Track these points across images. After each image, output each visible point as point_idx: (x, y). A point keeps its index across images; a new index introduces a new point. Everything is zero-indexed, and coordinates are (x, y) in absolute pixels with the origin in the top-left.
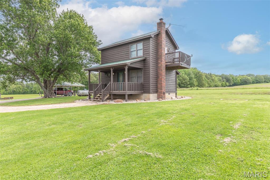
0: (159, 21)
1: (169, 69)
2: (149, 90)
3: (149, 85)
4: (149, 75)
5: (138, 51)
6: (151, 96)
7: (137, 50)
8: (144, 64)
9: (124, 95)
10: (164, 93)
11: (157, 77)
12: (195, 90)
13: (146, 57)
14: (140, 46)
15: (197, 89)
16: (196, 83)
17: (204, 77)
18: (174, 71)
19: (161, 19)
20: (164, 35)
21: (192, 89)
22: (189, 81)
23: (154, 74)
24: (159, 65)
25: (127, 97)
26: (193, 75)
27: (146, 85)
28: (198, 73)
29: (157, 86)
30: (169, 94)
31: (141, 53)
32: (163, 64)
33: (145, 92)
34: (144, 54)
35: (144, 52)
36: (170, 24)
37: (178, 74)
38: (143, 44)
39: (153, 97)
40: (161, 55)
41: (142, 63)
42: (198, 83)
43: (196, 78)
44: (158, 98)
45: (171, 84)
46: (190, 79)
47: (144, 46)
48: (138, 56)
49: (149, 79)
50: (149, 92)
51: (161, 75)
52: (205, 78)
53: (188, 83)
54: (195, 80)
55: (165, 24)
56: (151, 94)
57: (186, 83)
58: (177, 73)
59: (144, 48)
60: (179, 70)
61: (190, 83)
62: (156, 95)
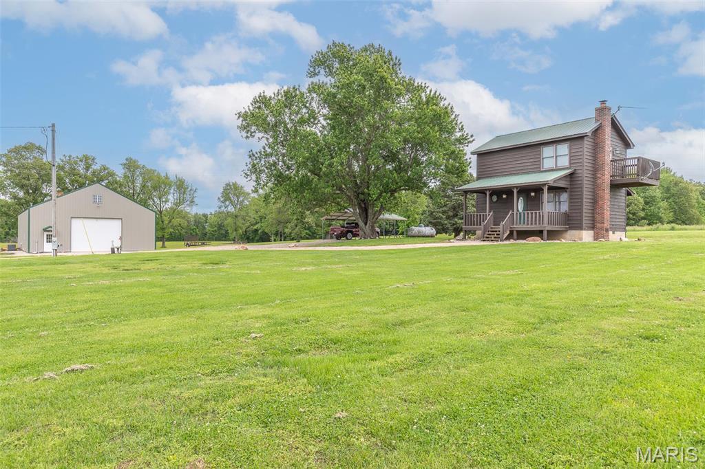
0: (599, 105)
1: (615, 186)
2: (581, 224)
3: (581, 216)
4: (582, 199)
5: (558, 158)
6: (584, 234)
7: (556, 157)
8: (571, 181)
9: (541, 232)
10: (607, 231)
11: (595, 202)
12: (665, 230)
13: (575, 168)
14: (564, 149)
15: (673, 229)
16: (667, 215)
17: (695, 195)
18: (624, 190)
19: (603, 102)
20: (608, 130)
21: (658, 227)
22: (643, 210)
23: (589, 197)
24: (599, 181)
25: (545, 233)
26: (658, 191)
27: (574, 215)
28: (676, 184)
29: (593, 217)
30: (614, 233)
31: (564, 162)
32: (606, 179)
33: (571, 228)
34: (570, 164)
35: (570, 160)
36: (619, 108)
37: (631, 195)
38: (570, 146)
39: (587, 236)
40: (603, 165)
41: (568, 179)
42: (675, 214)
43: (669, 198)
44: (596, 238)
45: (618, 214)
46: (646, 203)
47: (570, 150)
48: (558, 165)
49: (582, 205)
50: (580, 228)
51: (603, 198)
52: (698, 199)
53: (642, 214)
54: (664, 204)
55: (610, 109)
56: (584, 231)
57: (634, 214)
58: (629, 194)
59: (570, 153)
60: (633, 190)
61: (646, 215)
62: (591, 233)
